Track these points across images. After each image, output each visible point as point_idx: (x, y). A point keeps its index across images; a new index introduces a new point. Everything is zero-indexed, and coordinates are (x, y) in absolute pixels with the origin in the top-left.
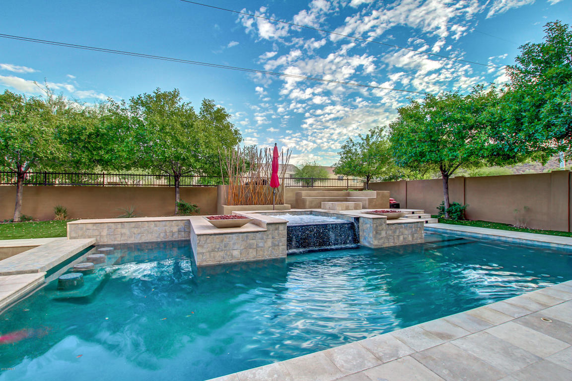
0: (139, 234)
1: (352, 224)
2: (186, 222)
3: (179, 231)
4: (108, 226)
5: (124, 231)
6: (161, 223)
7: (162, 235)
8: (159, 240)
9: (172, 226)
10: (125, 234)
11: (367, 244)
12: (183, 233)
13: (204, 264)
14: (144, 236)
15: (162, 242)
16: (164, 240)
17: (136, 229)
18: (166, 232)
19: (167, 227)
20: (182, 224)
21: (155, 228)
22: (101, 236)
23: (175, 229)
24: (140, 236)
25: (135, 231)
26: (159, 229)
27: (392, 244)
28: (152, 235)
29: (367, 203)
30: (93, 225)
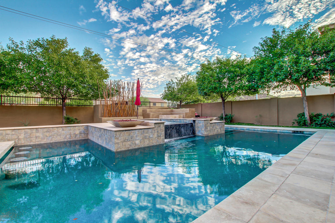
0: (50, 136)
1: (192, 124)
2: (85, 127)
3: (80, 133)
4: (24, 131)
5: (38, 134)
6: (67, 128)
7: (68, 136)
8: (66, 140)
9: (75, 130)
10: (39, 137)
11: (200, 135)
12: (83, 135)
13: (119, 150)
14: (54, 137)
15: (67, 141)
16: (69, 140)
17: (48, 133)
18: (71, 134)
19: (71, 131)
20: (82, 129)
21: (63, 132)
22: (19, 139)
23: (77, 132)
24: (51, 138)
25: (47, 134)
26: (66, 132)
27: (212, 134)
28: (60, 137)
29: (185, 115)
30: (12, 131)
